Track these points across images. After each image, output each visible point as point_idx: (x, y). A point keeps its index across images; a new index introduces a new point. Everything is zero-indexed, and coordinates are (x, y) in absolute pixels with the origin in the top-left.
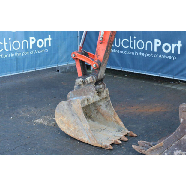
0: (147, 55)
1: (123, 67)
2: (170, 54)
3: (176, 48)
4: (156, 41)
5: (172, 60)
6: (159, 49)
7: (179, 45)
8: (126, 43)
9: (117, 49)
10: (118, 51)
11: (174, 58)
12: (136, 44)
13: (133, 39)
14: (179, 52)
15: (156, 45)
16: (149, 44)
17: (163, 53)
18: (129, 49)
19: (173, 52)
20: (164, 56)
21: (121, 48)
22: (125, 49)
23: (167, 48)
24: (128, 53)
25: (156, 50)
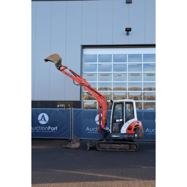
0: (46, 132)
1: (36, 136)
2: (54, 131)
3: (56, 129)
4: (49, 127)
5: (54, 132)
6: (50, 129)
7: (57, 128)
8: (37, 128)
9: (34, 130)
10: (34, 131)
11: (55, 132)
12: (42, 128)
13: (40, 127)
14: (56, 130)
15: (49, 128)
16: (47, 128)
17: (51, 130)
18: (39, 130)
19: (55, 130)
20: (52, 132)
21: (36, 130)
22: (37, 130)
23: (52, 129)
24: (38, 131)
25: (49, 130)
